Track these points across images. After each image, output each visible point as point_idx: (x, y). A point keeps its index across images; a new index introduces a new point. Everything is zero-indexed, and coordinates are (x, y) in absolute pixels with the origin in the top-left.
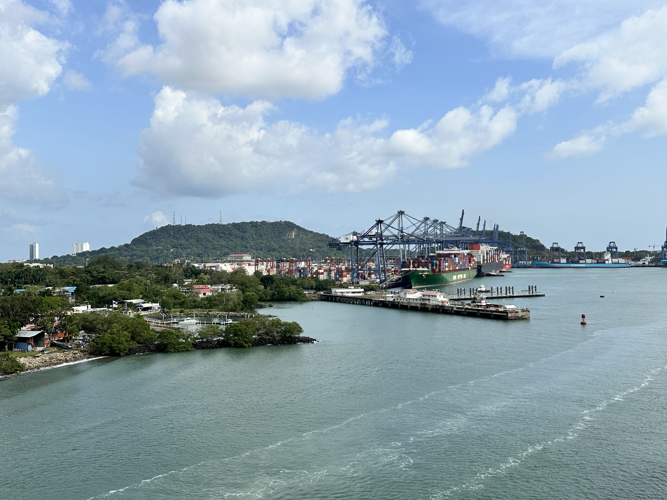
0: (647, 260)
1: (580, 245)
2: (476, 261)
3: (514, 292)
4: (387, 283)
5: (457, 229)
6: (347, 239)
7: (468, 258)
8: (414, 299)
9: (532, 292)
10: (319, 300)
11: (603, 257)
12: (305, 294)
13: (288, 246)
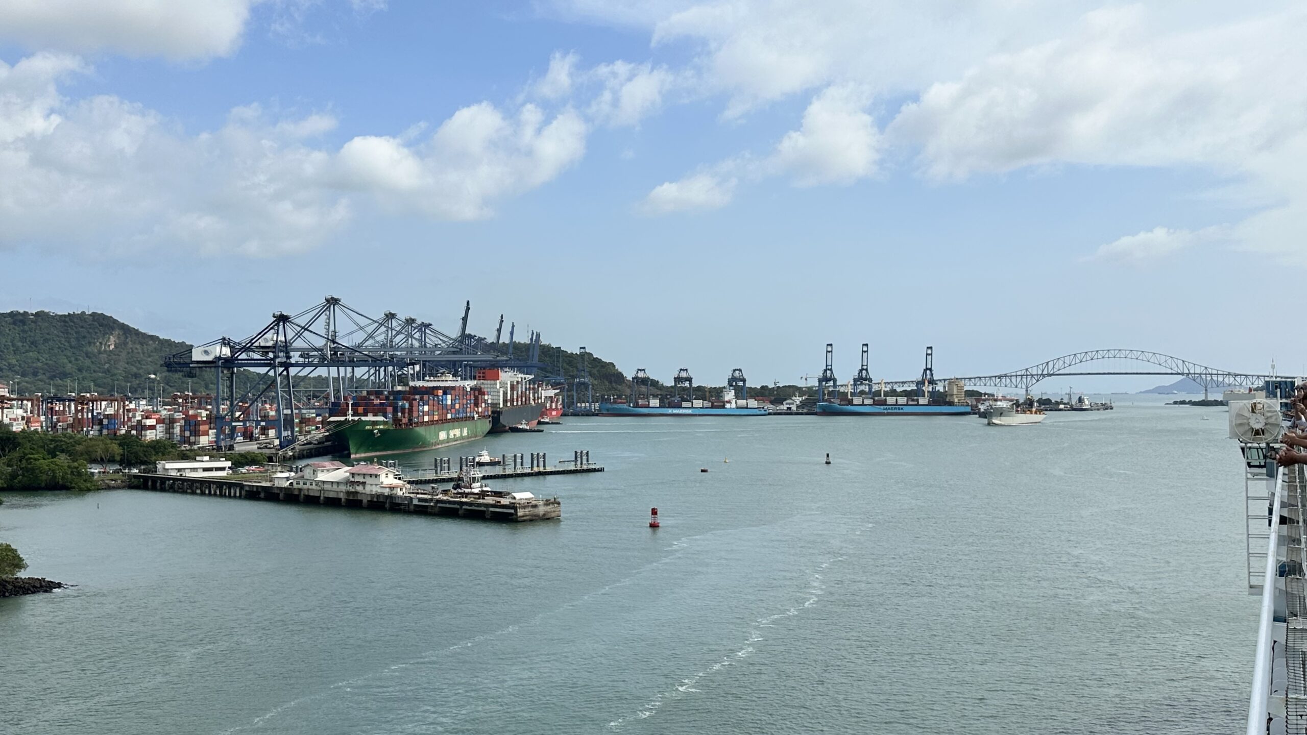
0: (795, 404)
1: (683, 375)
2: (489, 401)
3: (546, 465)
4: (298, 447)
5: (455, 340)
6: (206, 352)
7: (472, 396)
8: (332, 482)
9: (581, 464)
10: (123, 488)
11: (722, 396)
12: (92, 474)
13: (99, 368)
